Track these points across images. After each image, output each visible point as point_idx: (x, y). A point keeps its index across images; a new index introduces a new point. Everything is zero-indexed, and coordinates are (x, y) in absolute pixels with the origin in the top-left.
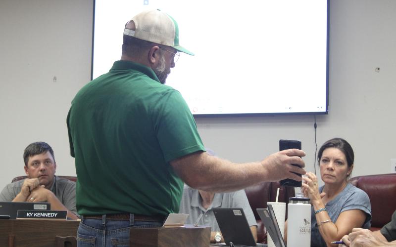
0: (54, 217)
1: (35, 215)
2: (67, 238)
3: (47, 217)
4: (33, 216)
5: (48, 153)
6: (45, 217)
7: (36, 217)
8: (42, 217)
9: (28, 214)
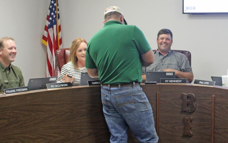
0: (180, 83)
1: (170, 81)
2: (189, 95)
3: (176, 83)
4: (169, 82)
5: (170, 35)
6: (175, 83)
7: (170, 83)
8: (173, 83)
9: (166, 81)
